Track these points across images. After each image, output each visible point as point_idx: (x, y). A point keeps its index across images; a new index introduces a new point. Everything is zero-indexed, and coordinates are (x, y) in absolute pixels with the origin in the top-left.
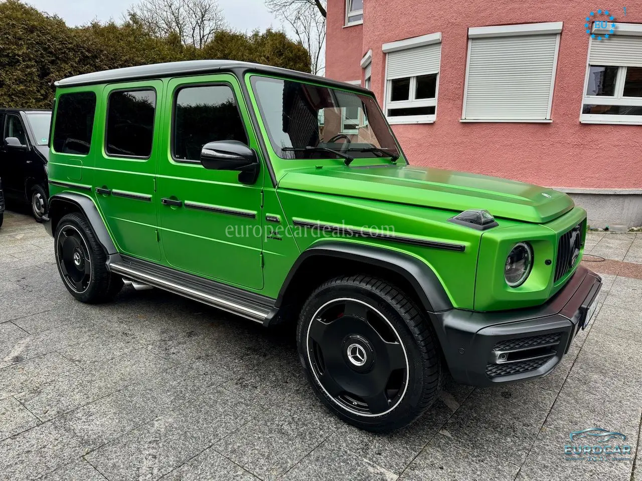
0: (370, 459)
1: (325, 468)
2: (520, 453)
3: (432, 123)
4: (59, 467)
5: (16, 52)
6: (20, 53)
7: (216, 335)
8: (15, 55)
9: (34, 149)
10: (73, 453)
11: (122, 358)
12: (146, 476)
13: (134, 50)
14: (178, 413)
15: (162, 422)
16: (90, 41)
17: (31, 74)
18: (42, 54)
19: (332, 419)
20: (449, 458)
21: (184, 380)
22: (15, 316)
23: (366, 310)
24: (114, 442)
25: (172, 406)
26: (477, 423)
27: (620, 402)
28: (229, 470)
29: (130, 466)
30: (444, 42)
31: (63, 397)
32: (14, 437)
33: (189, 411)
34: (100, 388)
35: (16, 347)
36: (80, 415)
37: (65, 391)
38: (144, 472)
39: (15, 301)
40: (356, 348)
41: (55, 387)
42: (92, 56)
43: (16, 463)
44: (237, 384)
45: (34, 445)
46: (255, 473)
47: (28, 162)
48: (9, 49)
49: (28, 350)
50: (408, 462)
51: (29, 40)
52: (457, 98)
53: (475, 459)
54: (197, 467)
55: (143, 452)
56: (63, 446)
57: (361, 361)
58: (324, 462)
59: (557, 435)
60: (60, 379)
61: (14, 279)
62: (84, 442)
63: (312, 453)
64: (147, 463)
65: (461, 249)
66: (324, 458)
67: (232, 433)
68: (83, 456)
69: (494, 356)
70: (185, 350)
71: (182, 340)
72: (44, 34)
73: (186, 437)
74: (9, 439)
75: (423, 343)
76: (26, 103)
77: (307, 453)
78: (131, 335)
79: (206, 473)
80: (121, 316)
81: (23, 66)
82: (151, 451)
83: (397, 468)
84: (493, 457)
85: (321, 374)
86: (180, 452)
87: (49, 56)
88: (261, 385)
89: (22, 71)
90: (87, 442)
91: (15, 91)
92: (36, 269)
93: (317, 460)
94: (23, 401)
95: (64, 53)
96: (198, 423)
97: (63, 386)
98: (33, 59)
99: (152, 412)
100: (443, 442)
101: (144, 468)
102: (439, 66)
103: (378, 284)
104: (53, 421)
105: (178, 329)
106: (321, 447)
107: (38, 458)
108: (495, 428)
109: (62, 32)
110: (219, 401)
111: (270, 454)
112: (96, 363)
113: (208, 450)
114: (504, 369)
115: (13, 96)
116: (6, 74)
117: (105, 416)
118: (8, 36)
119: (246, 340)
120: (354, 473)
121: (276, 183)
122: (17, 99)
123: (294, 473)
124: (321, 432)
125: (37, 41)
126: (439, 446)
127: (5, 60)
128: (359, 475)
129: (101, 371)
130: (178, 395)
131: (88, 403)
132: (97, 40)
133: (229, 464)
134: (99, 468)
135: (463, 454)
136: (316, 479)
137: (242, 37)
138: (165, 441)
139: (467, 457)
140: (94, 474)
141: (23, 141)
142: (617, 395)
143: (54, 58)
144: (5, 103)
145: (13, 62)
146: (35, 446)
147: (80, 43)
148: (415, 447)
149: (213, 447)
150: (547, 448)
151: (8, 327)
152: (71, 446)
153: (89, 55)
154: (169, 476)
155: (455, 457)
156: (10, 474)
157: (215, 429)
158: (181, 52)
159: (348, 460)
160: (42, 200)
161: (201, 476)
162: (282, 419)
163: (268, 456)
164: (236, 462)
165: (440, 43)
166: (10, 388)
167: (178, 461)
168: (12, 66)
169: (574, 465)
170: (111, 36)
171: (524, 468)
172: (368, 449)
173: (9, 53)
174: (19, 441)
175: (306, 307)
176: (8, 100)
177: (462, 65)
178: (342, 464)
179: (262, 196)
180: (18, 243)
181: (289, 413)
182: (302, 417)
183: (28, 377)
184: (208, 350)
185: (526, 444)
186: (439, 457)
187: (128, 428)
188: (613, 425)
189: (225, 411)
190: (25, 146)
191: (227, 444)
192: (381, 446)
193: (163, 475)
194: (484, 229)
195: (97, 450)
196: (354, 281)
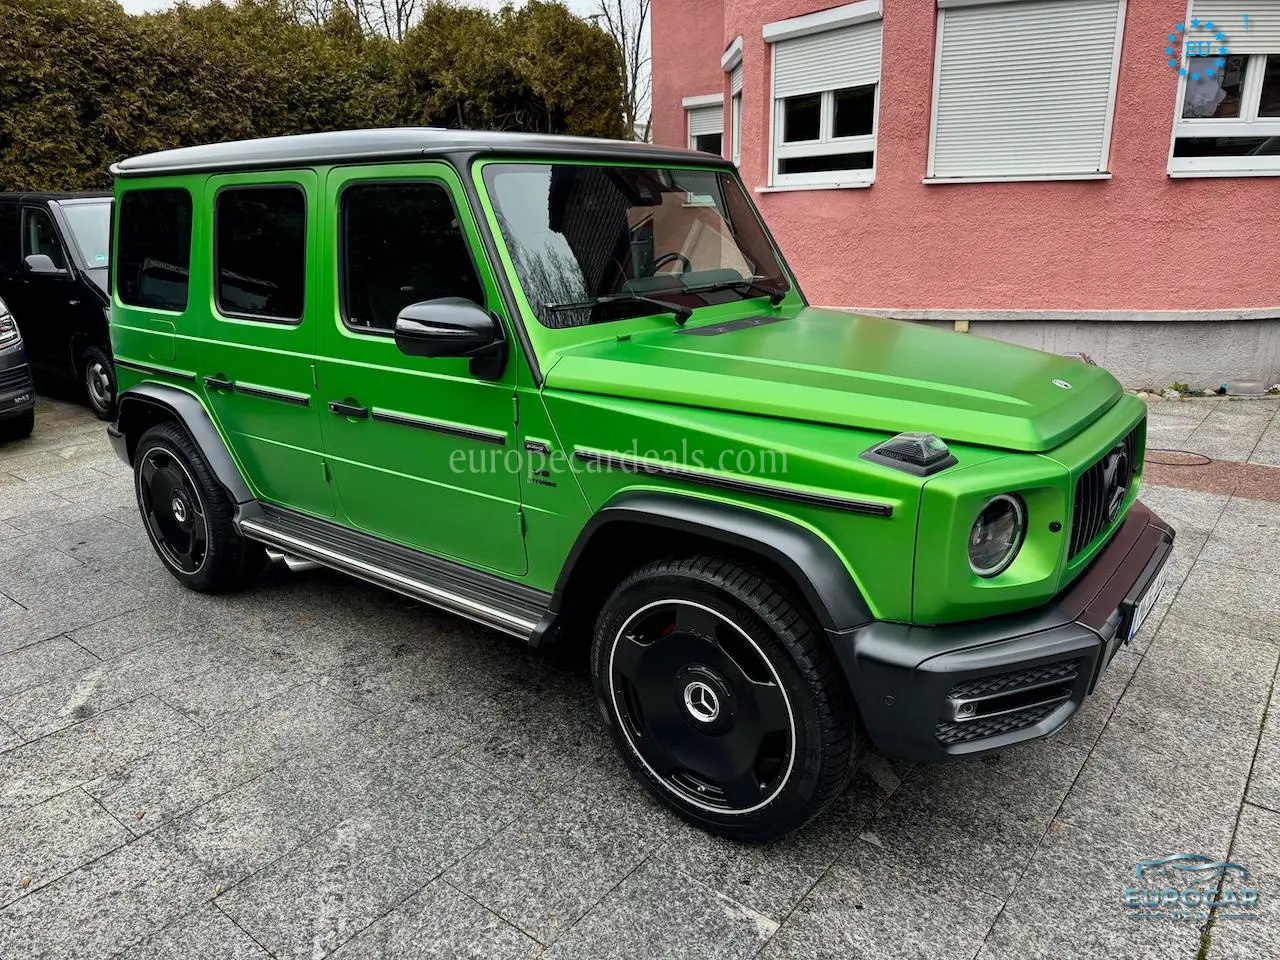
0: (729, 893)
1: (647, 913)
2: (1006, 873)
3: (866, 188)
4: (171, 921)
5: (31, 73)
6: (39, 76)
7: (447, 650)
8: (29, 79)
9: (81, 277)
10: (194, 895)
11: (274, 705)
12: (325, 934)
13: (264, 53)
14: (379, 811)
15: (350, 830)
16: (174, 40)
17: (63, 116)
18: (81, 74)
19: (661, 816)
20: (874, 888)
21: (390, 745)
22: (72, 624)
23: (716, 624)
24: (267, 871)
25: (369, 798)
26: (931, 816)
27: (1207, 766)
28: (474, 919)
29: (297, 917)
30: (888, 18)
31: (170, 785)
32: (87, 866)
33: (399, 806)
34: (237, 766)
35: (78, 687)
36: (202, 820)
37: (173, 773)
38: (321, 927)
39: (69, 593)
40: (699, 689)
41: (154, 766)
42: (182, 72)
43: (95, 917)
44: (486, 749)
45: (124, 881)
46: (520, 925)
47: (72, 303)
48: (17, 68)
49: (99, 694)
50: (799, 897)
51: (54, 47)
52: (917, 133)
53: (922, 887)
54: (415, 914)
55: (319, 889)
56: (176, 881)
57: (709, 713)
58: (645, 900)
59: (1078, 837)
60: (163, 750)
61: (64, 546)
62: (213, 874)
63: (624, 884)
64: (327, 911)
65: (886, 512)
66: (645, 892)
67: (479, 848)
68: (212, 899)
69: (951, 707)
70: (389, 683)
71: (383, 663)
72: (82, 33)
73: (394, 857)
74: (79, 871)
75: (819, 686)
76: (60, 175)
77: (615, 884)
78: (289, 656)
79: (433, 926)
80: (269, 616)
81: (47, 102)
82: (333, 887)
83: (777, 908)
84: (956, 884)
85: (639, 735)
86: (385, 888)
87: (96, 78)
88: (531, 750)
89: (47, 111)
90: (218, 873)
91: (35, 152)
92: (104, 522)
93: (633, 897)
94: (98, 796)
95: (126, 69)
96: (417, 829)
97: (169, 763)
98: (65, 85)
99: (333, 810)
100: (866, 855)
101: (321, 919)
102: (880, 70)
103: (736, 574)
104: (155, 833)
105: (375, 640)
106: (639, 871)
107: (133, 906)
108: (963, 826)
109: (119, 25)
110: (455, 784)
111: (547, 887)
112: (227, 716)
113: (434, 883)
114: (971, 729)
115: (32, 164)
116: (15, 117)
117: (247, 820)
118: (12, 41)
119: (504, 658)
120: (700, 919)
121: (540, 379)
122: (41, 169)
123: (591, 922)
124: (641, 841)
125: (69, 48)
126: (858, 865)
127: (10, 91)
128: (707, 923)
129: (237, 732)
130: (379, 776)
131: (217, 797)
132: (189, 37)
133: (473, 908)
134: (243, 922)
135: (900, 879)
136: (629, 933)
137: (479, 13)
138: (358, 867)
139: (907, 885)
140: (233, 933)
141: (59, 261)
142: (1202, 753)
143: (106, 81)
144: (17, 179)
145: (27, 93)
146: (126, 883)
147: (155, 46)
148: (813, 868)
149: (444, 876)
150: (1058, 862)
151: (61, 647)
152: (189, 881)
153: (176, 70)
154: (367, 934)
155: (886, 885)
156: (86, 937)
157: (447, 840)
158: (359, 51)
159: (688, 895)
160: (105, 376)
161: (425, 932)
162: (570, 818)
163: (544, 891)
164: (486, 905)
165: (881, 20)
166: (74, 770)
167: (381, 906)
168: (26, 103)
169: (1105, 896)
170: (216, 26)
171: (1012, 903)
172: (725, 873)
173: (17, 77)
174: (97, 875)
175: (605, 615)
176: (24, 171)
177: (926, 65)
178: (677, 903)
179: (515, 403)
180: (67, 467)
181: (583, 806)
182: (607, 814)
183: (105, 747)
184: (433, 682)
185: (1019, 857)
186: (855, 886)
187: (290, 844)
188: (1188, 814)
189: (465, 805)
190: (63, 271)
191: (469, 871)
192: (750, 866)
193: (356, 933)
194: (929, 473)
195: (237, 888)
196: (690, 569)
